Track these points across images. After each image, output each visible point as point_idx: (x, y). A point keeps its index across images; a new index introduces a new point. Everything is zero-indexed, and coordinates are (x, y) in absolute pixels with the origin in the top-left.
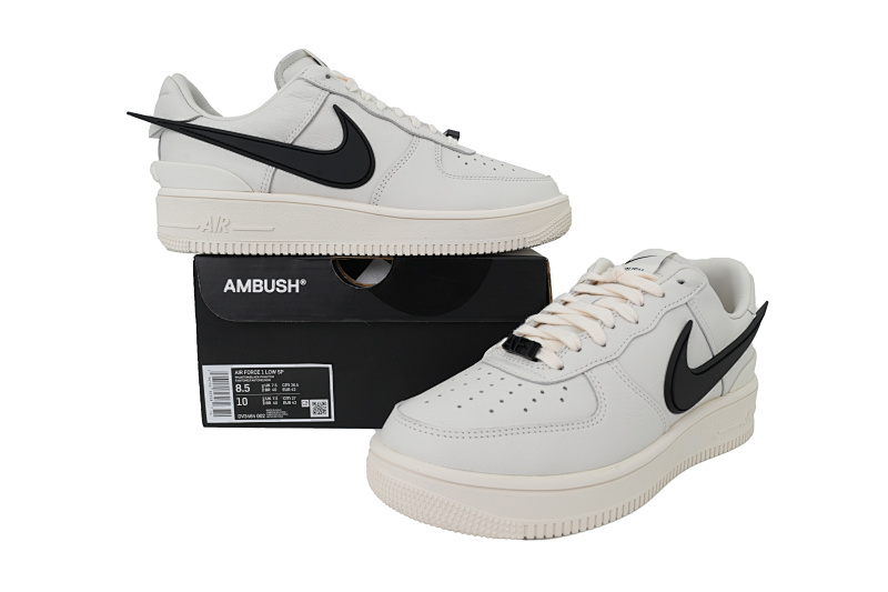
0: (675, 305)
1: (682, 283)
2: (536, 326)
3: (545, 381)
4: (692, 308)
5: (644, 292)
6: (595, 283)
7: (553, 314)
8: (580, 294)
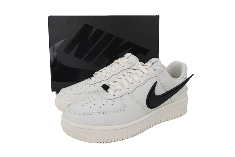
0: (152, 77)
1: (155, 70)
2: (114, 82)
3: (109, 99)
4: (158, 78)
5: (144, 73)
6: (134, 70)
7: (120, 79)
8: (129, 73)
